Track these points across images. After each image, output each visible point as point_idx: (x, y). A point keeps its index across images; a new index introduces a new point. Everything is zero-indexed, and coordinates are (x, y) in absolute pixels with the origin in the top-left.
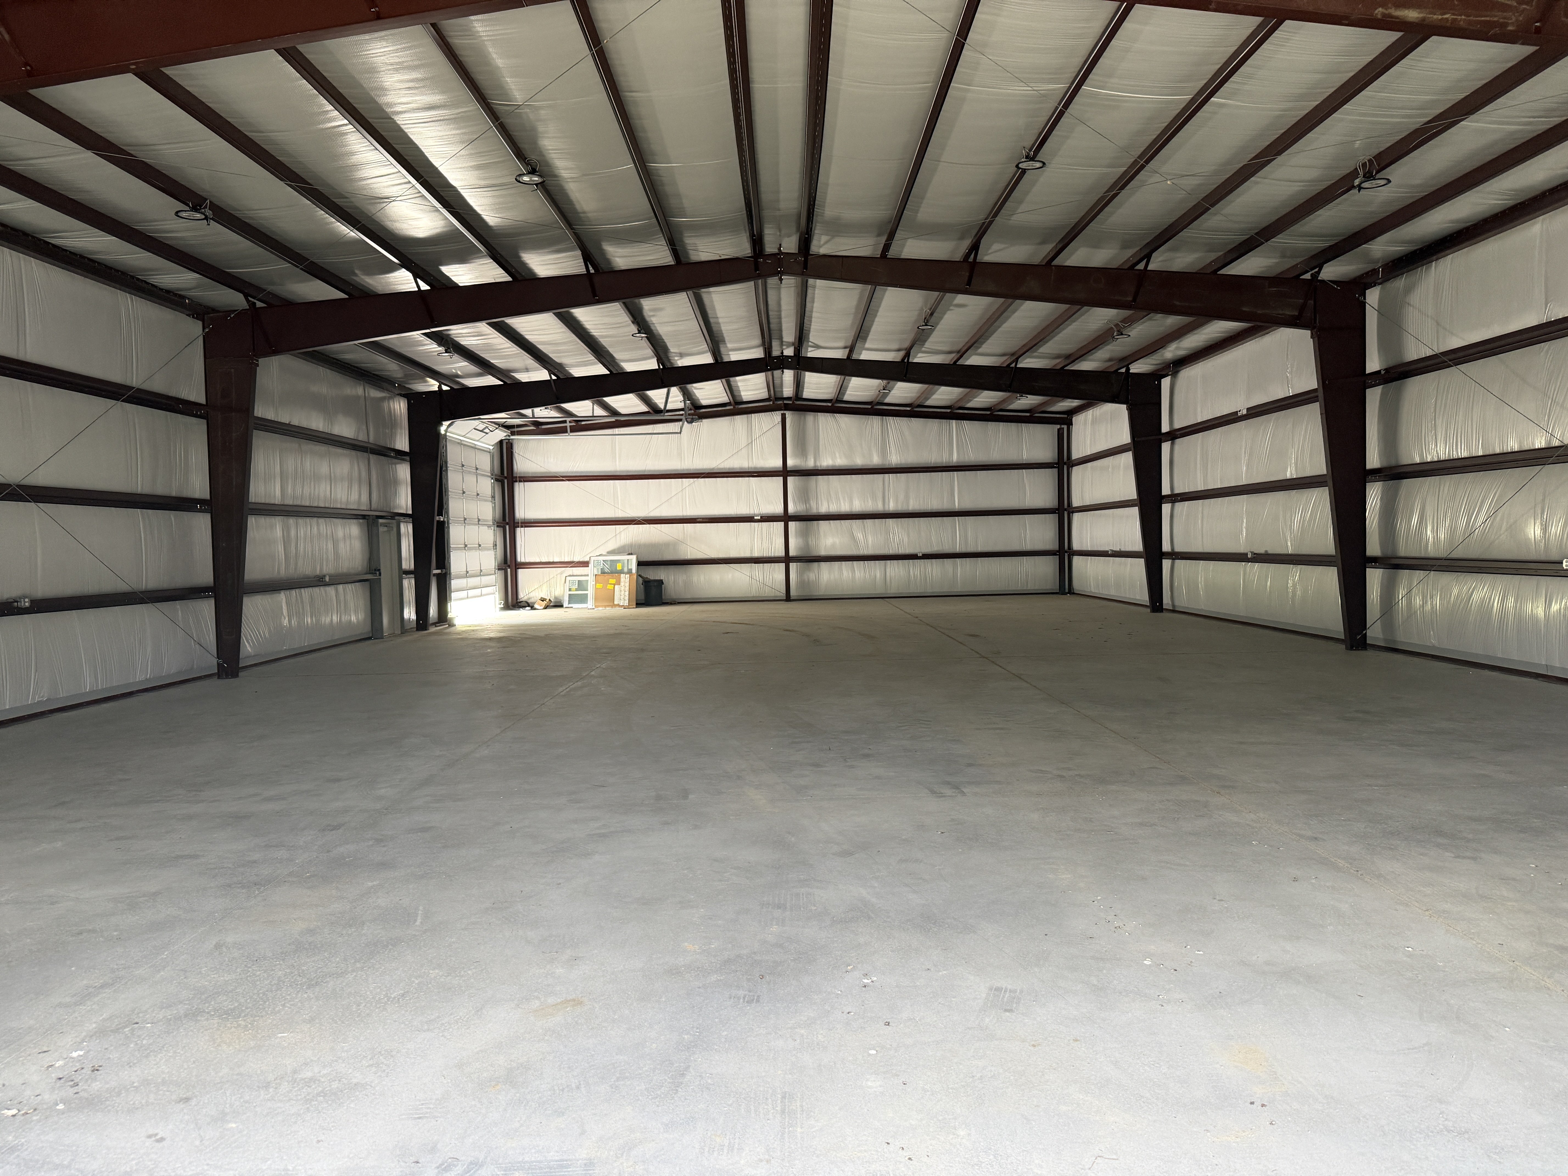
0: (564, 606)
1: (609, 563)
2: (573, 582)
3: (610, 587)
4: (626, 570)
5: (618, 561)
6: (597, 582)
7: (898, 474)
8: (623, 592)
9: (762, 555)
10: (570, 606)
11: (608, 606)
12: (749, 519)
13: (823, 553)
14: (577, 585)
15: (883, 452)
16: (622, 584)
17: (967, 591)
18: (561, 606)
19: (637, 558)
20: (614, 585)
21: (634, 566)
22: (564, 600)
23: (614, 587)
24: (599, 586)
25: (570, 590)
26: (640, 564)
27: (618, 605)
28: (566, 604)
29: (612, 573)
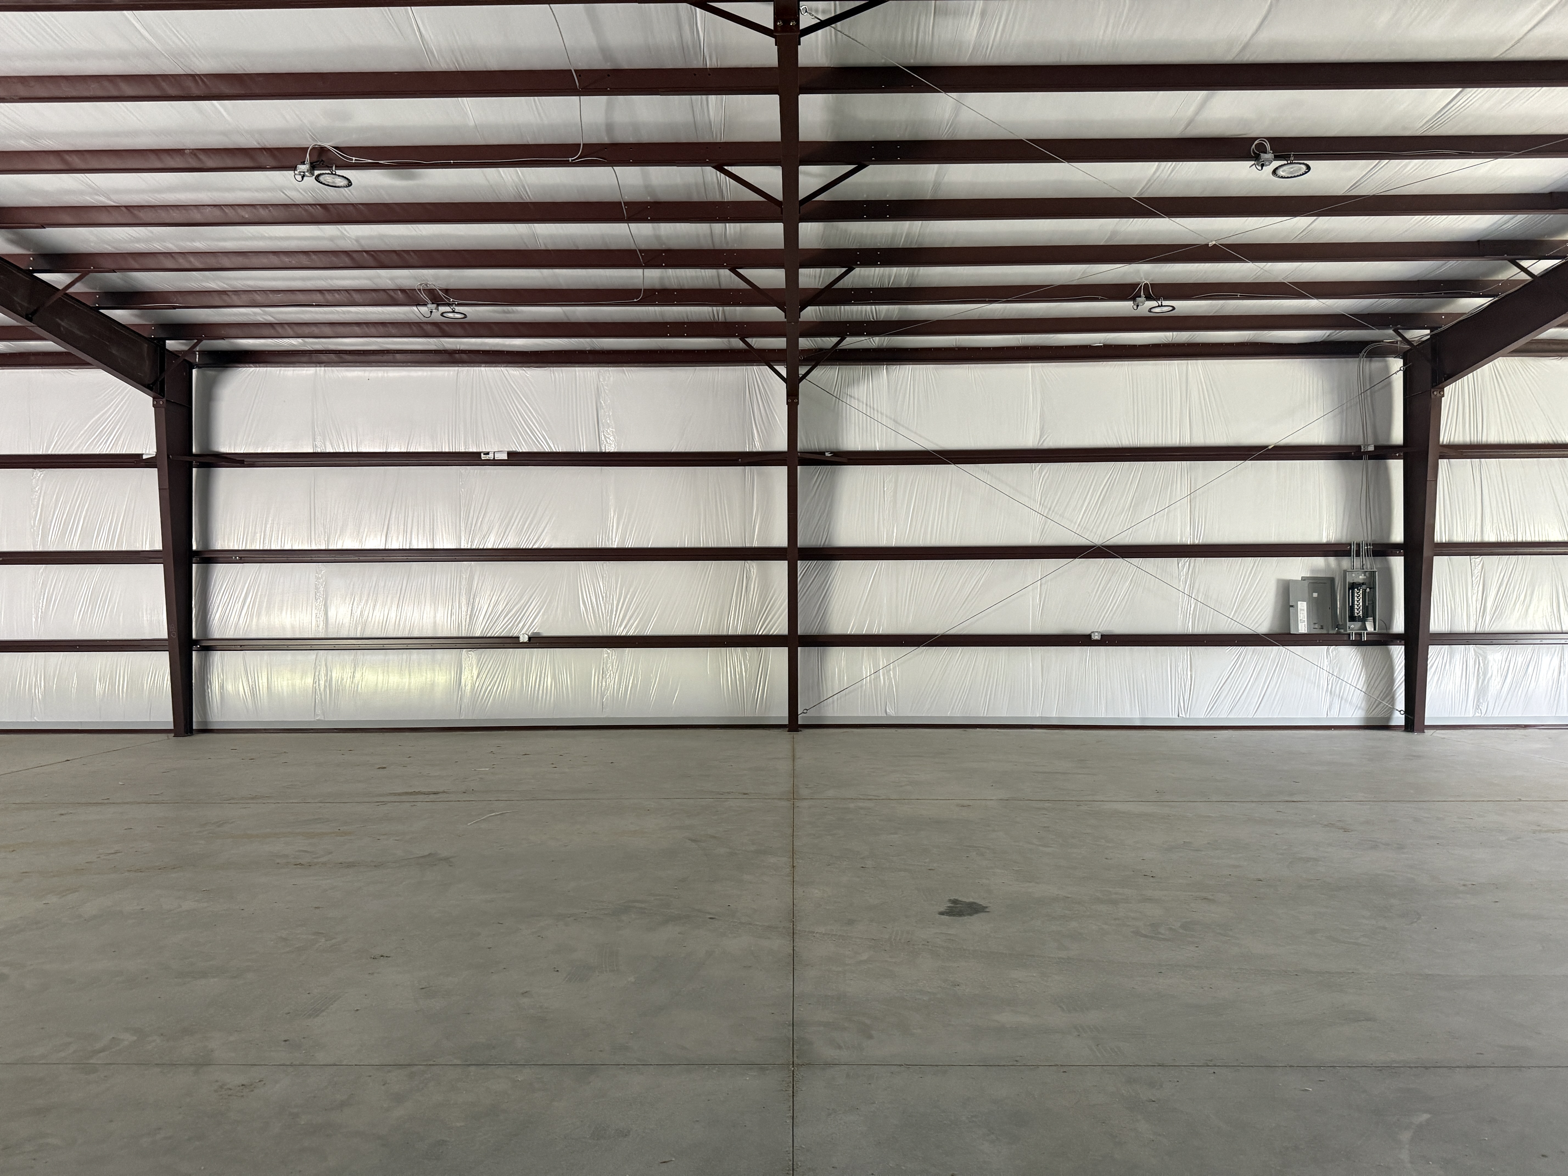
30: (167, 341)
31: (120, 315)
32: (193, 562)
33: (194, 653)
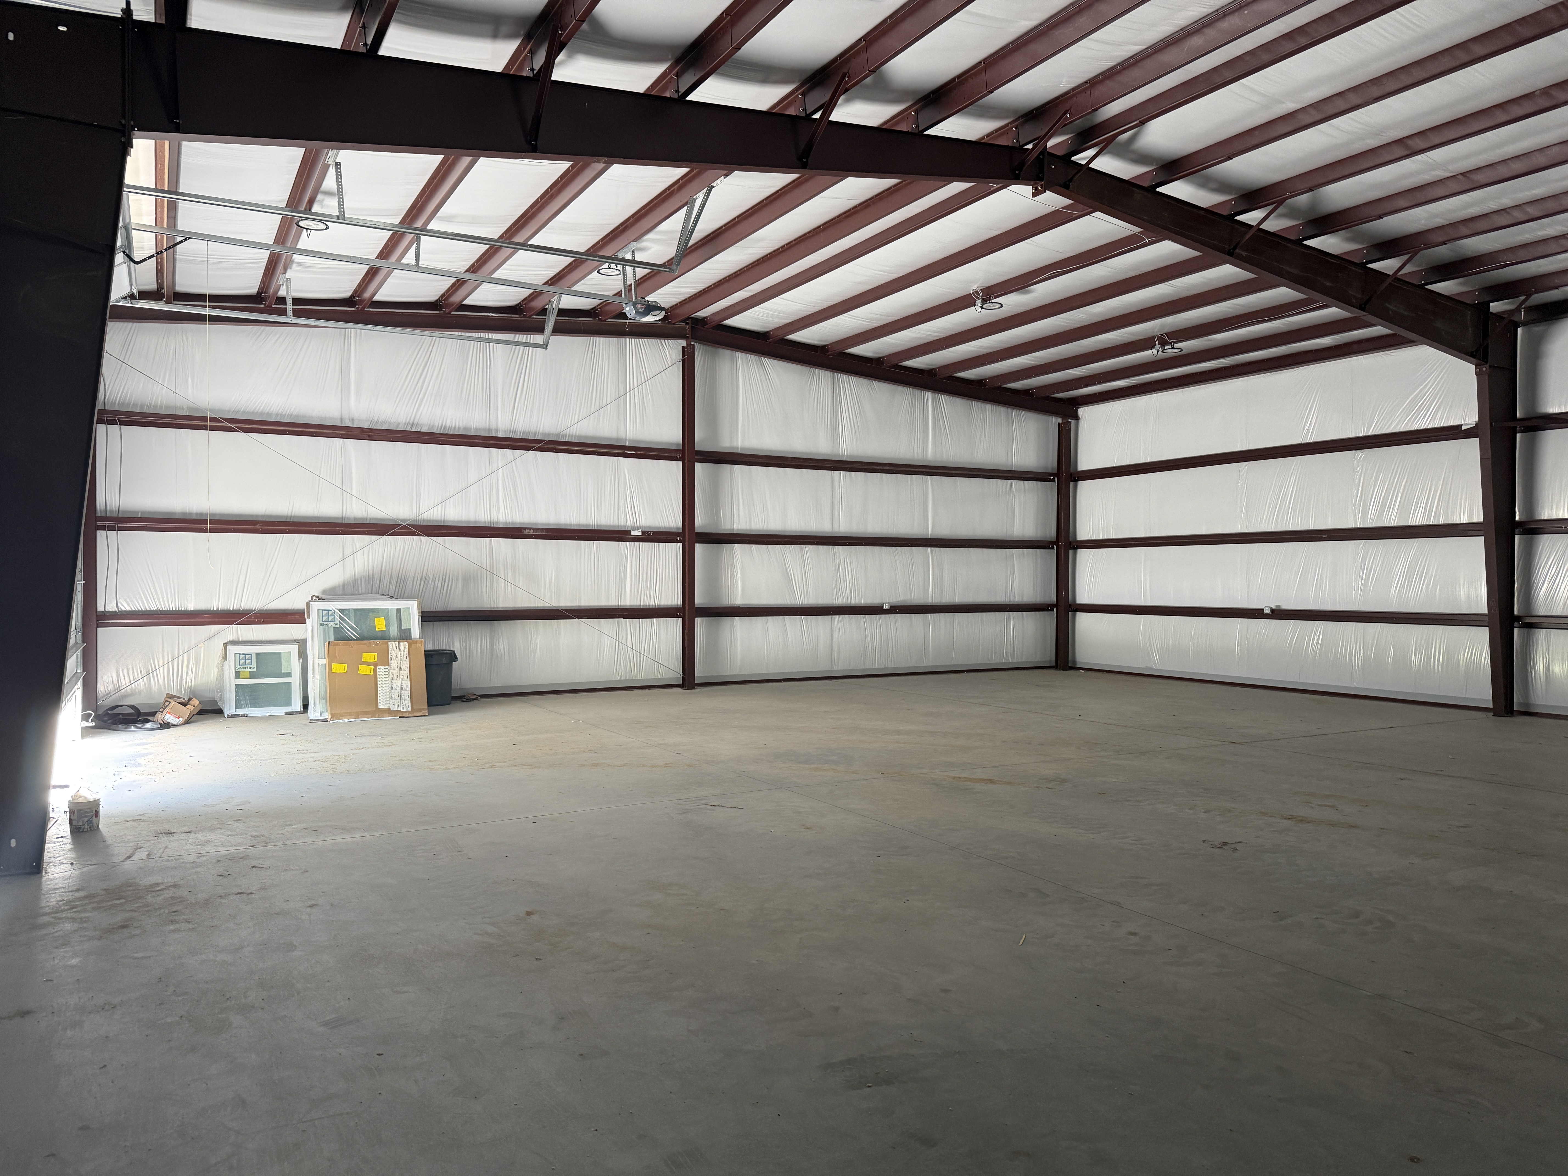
0: (227, 713)
1: (352, 616)
2: (245, 657)
3: (365, 670)
4: (394, 631)
5: (375, 612)
6: (332, 658)
7: (853, 473)
8: (396, 682)
9: (638, 603)
10: (240, 712)
11: (365, 714)
12: (619, 535)
13: (739, 600)
14: (254, 665)
15: (834, 432)
16: (394, 663)
17: (943, 666)
18: (219, 712)
19: (420, 605)
20: (375, 665)
21: (415, 625)
22: (221, 698)
23: (375, 671)
24: (339, 668)
25: (237, 675)
26: (428, 617)
27: (388, 712)
28: (229, 709)
29: (362, 638)
30: (1491, 304)
31: (1443, 287)
32: (1516, 533)
33: (1516, 630)
